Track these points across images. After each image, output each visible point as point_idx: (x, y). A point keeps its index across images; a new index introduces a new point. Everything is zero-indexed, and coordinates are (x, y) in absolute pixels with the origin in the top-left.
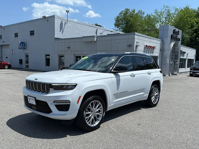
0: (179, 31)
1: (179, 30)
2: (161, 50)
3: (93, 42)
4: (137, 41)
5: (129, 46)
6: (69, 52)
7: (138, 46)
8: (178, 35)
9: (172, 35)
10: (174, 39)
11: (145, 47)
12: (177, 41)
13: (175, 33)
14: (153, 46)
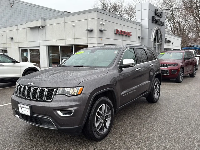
2: (139, 38)
3: (40, 27)
4: (101, 23)
5: (89, 31)
6: (13, 45)
7: (103, 31)
8: (161, 17)
9: (153, 17)
10: (156, 23)
11: (116, 33)
12: (160, 25)
13: (157, 14)
14: (127, 32)
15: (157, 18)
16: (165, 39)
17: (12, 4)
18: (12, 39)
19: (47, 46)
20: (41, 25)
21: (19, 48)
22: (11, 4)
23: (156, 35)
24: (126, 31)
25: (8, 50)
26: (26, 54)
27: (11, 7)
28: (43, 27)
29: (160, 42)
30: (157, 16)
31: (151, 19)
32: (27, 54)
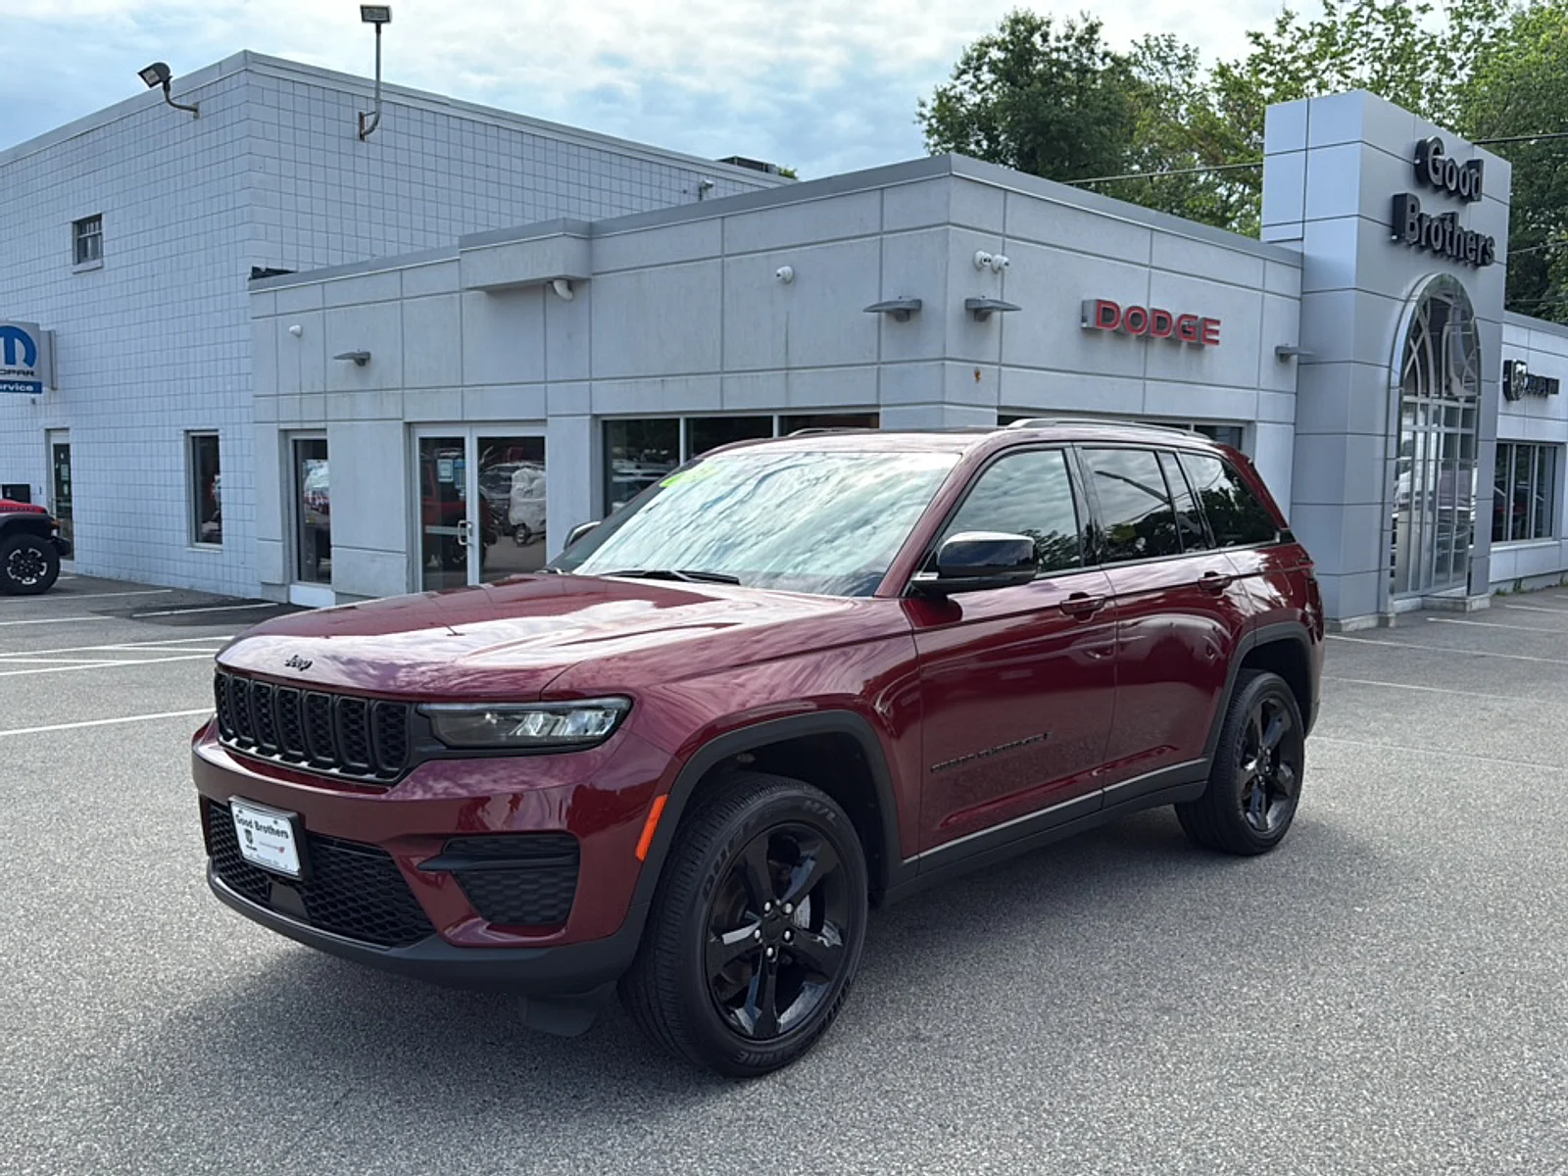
0: (1475, 165)
1: (1479, 153)
2: (1283, 356)
3: (556, 285)
4: (981, 254)
5: (888, 312)
6: (365, 405)
7: (996, 315)
8: (1465, 200)
9: (1399, 201)
10: (1423, 245)
11: (1090, 323)
12: (1458, 259)
13: (1436, 179)
14: (1184, 316)
15: (1432, 206)
16: (1508, 364)
17: (369, 121)
18: (362, 360)
19: (596, 416)
20: (561, 273)
21: (409, 425)
22: (361, 117)
23: (1426, 334)
24: (1175, 312)
25: (329, 437)
26: (455, 469)
27: (362, 137)
28: (571, 284)
29: (1458, 389)
30: (1437, 188)
31: (1381, 212)
32: (459, 470)
